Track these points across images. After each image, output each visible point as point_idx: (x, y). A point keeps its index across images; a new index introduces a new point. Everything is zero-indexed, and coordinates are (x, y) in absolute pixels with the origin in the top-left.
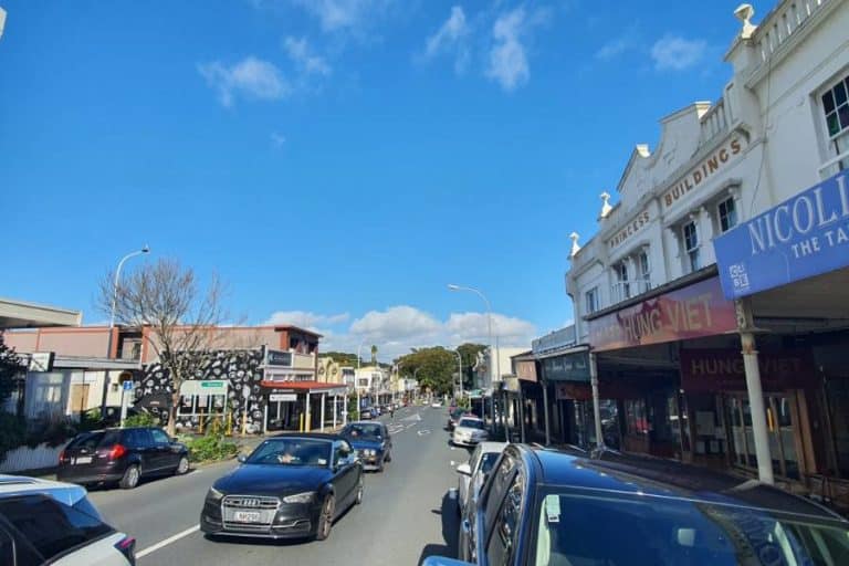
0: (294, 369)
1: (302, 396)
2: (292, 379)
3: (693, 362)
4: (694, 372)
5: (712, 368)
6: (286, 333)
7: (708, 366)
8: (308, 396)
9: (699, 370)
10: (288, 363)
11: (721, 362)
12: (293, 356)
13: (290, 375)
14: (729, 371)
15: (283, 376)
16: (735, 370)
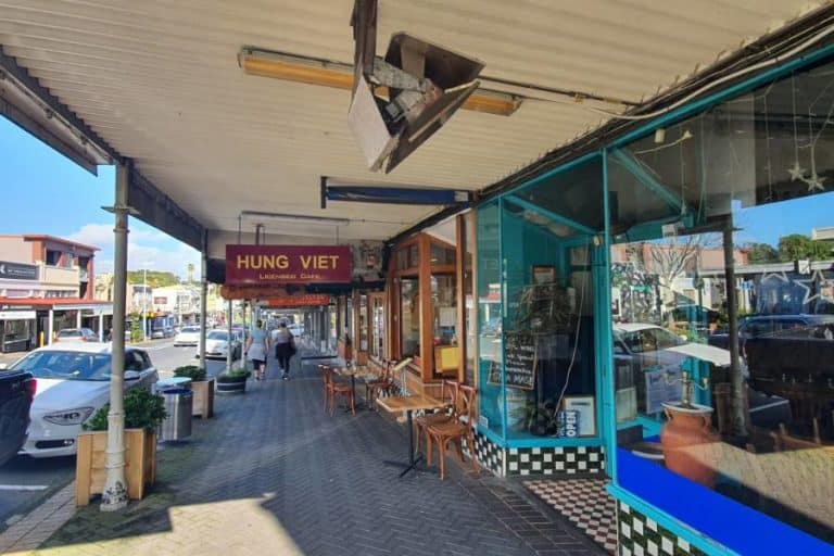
0: (42, 284)
1: (42, 313)
2: (42, 295)
3: (239, 258)
4: (239, 266)
5: (256, 263)
6: (39, 243)
7: (252, 260)
8: (51, 313)
9: (243, 265)
10: (34, 277)
11: (266, 258)
12: (41, 268)
13: (38, 291)
14: (272, 266)
15: (28, 291)
16: (278, 265)
